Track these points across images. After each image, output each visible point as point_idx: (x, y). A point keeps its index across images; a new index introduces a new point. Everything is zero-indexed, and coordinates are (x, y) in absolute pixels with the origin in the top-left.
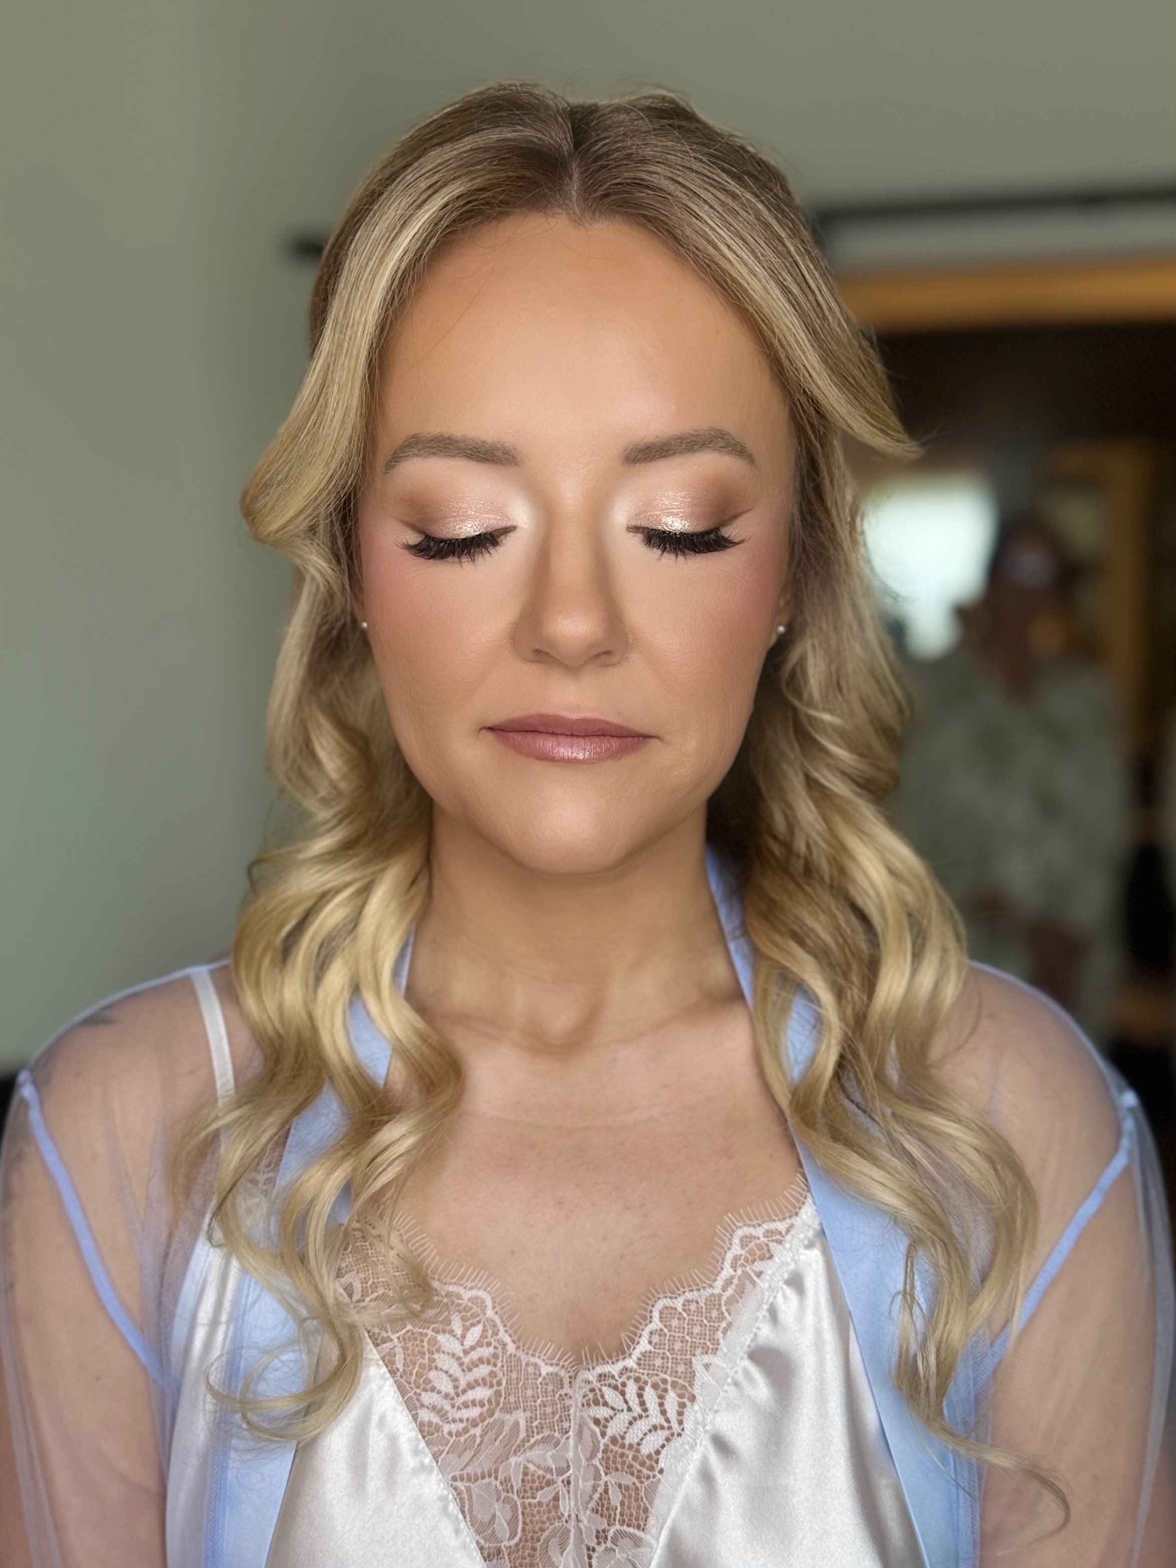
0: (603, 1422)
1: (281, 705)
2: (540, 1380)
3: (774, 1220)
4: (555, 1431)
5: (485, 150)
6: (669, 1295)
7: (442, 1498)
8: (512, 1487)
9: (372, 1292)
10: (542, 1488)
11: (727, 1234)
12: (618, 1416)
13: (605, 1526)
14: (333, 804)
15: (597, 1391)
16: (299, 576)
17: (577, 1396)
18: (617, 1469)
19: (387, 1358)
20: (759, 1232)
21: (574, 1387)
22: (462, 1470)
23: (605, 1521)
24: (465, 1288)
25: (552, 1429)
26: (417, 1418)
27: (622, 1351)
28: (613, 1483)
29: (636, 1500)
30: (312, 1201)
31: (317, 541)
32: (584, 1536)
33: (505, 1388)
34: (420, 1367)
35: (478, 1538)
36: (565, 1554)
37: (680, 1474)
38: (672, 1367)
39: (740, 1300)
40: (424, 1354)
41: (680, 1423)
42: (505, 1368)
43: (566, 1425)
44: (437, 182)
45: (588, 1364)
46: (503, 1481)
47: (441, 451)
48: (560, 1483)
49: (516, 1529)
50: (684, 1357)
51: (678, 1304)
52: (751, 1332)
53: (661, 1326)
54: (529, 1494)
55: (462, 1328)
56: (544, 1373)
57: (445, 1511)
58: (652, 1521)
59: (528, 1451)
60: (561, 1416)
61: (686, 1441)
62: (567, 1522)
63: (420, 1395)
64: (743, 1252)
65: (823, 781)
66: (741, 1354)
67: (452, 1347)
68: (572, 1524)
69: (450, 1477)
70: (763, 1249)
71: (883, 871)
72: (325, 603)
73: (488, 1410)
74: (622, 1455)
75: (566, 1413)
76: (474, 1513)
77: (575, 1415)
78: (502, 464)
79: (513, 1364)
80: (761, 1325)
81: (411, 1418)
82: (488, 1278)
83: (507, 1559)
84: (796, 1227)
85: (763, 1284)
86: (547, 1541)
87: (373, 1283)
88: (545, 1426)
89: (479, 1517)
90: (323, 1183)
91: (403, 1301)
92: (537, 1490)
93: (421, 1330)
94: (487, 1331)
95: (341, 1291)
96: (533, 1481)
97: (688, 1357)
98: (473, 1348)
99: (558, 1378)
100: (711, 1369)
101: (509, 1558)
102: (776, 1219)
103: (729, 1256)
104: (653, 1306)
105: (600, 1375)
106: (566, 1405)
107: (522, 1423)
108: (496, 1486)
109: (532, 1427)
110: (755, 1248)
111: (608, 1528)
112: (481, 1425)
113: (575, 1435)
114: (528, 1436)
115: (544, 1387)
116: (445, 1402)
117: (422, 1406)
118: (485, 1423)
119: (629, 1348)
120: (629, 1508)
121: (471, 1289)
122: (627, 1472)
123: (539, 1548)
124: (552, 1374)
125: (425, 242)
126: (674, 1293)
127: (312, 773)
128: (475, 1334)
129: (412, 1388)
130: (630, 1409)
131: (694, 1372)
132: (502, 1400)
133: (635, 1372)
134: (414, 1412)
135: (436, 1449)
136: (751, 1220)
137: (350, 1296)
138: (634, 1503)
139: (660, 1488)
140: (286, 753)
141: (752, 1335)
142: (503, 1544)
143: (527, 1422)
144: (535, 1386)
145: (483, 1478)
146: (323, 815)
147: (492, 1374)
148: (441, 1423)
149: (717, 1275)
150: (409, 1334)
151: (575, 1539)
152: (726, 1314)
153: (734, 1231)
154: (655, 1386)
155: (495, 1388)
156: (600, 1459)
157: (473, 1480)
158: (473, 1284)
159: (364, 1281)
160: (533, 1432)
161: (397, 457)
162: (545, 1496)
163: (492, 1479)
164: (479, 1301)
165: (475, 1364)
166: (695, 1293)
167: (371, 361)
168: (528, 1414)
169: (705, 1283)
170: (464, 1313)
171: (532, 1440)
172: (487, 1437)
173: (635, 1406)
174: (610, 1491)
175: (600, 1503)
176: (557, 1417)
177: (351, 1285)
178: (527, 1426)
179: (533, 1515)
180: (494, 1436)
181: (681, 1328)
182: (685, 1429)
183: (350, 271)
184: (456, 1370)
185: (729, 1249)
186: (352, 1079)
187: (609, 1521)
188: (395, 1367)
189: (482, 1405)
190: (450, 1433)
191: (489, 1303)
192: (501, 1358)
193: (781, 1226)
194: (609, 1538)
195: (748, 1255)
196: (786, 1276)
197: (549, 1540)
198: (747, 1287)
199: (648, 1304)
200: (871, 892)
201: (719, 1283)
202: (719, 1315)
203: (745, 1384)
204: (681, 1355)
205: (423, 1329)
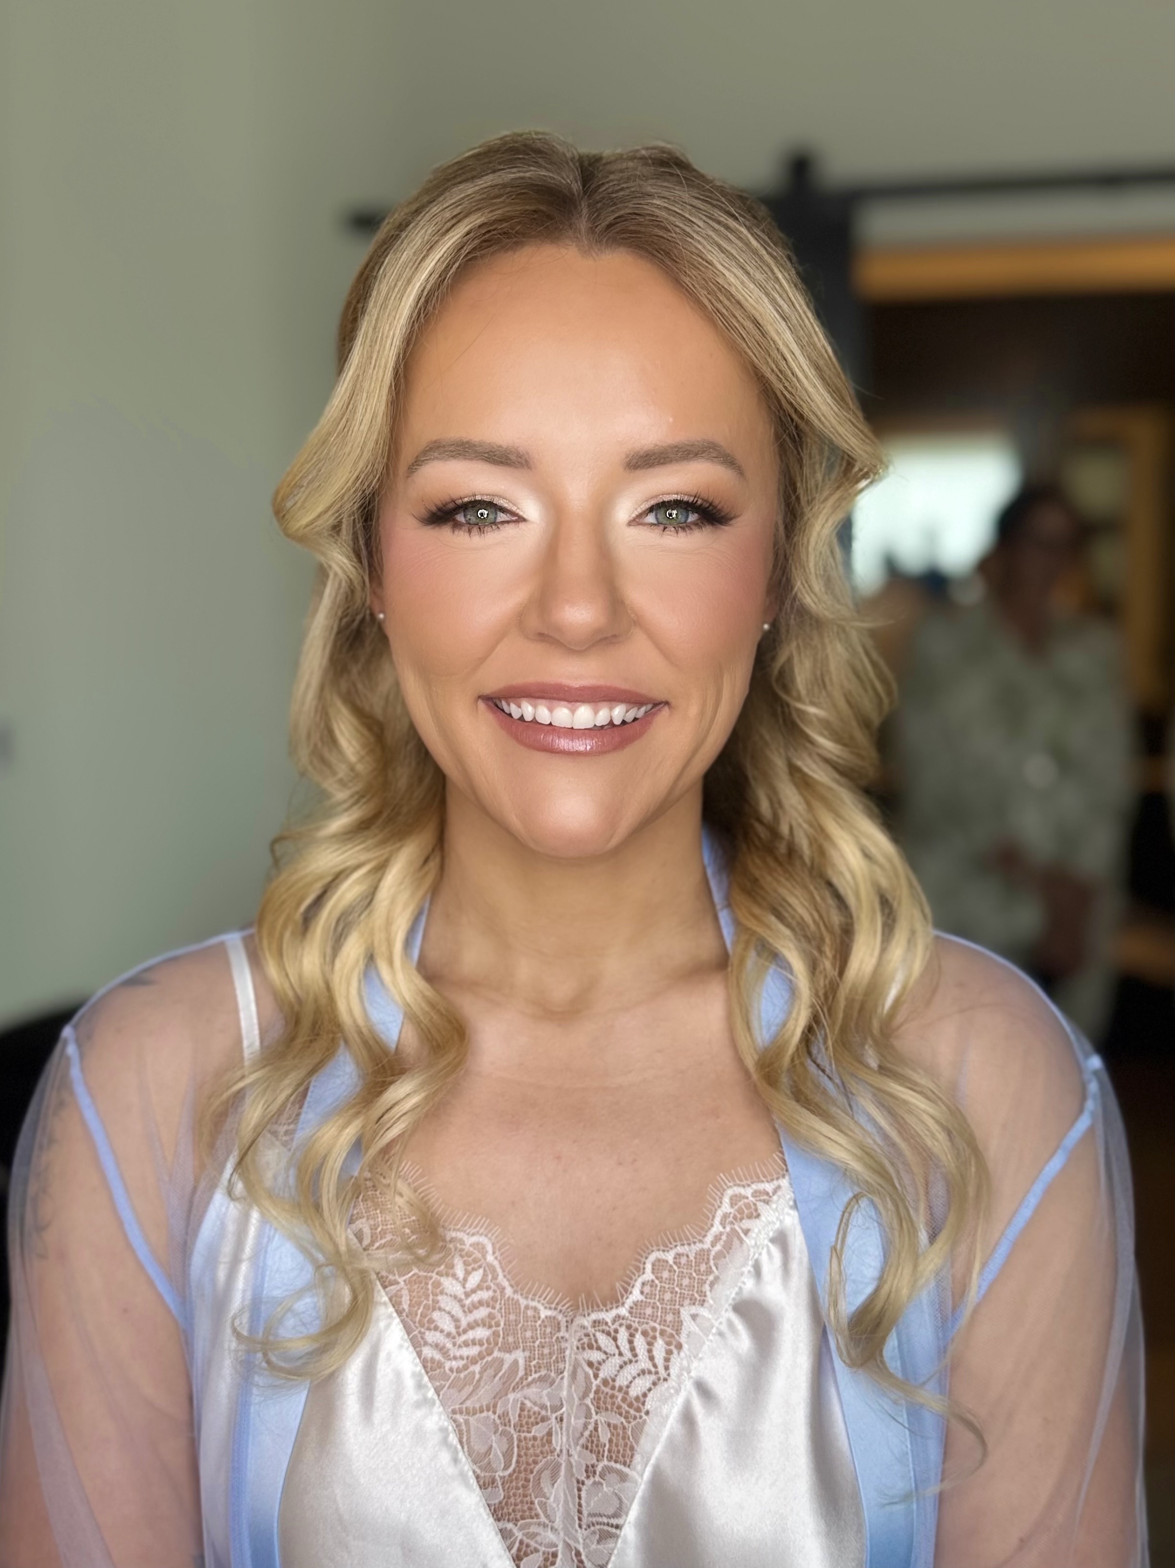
0: (596, 1364)
1: (305, 693)
2: (539, 1322)
3: (763, 1181)
4: (551, 1371)
5: (504, 186)
6: (662, 1248)
7: (443, 1430)
8: (509, 1421)
9: (381, 1239)
10: (537, 1423)
11: (718, 1193)
12: (610, 1359)
13: (594, 1461)
14: (351, 784)
15: (592, 1336)
16: (323, 573)
17: (573, 1340)
18: (607, 1409)
19: (394, 1299)
20: (748, 1192)
21: (569, 1331)
22: (462, 1403)
23: (594, 1456)
24: (468, 1234)
25: (549, 1370)
26: (421, 1354)
27: (615, 1300)
28: (603, 1421)
29: (624, 1438)
30: (326, 1156)
31: (340, 540)
32: (574, 1470)
33: (503, 1329)
34: (424, 1307)
35: (475, 1467)
36: (556, 1485)
37: (664, 1416)
38: (661, 1317)
39: (727, 1256)
40: (429, 1295)
41: (667, 1368)
42: (503, 1311)
43: (561, 1366)
44: (459, 214)
45: (583, 1310)
46: (501, 1415)
47: (460, 454)
48: (553, 1420)
49: (511, 1461)
50: (673, 1307)
51: (670, 1257)
52: (736, 1286)
53: (652, 1277)
54: (525, 1429)
55: (463, 1272)
56: (543, 1316)
57: (445, 1441)
58: (637, 1458)
59: (525, 1388)
60: (557, 1358)
61: (671, 1386)
62: (558, 1456)
63: (424, 1333)
64: (732, 1211)
65: (806, 770)
66: (727, 1306)
67: (454, 1289)
68: (564, 1458)
69: (450, 1410)
70: (751, 1208)
71: (858, 854)
72: (347, 598)
73: (486, 1349)
74: (612, 1396)
75: (562, 1355)
76: (472, 1444)
77: (570, 1357)
78: (516, 467)
79: (512, 1306)
80: (745, 1280)
81: (415, 1354)
82: (489, 1225)
83: (500, 1487)
84: (783, 1188)
85: (749, 1241)
86: (540, 1472)
87: (382, 1229)
88: (542, 1366)
89: (476, 1448)
90: (337, 1137)
91: (409, 1248)
92: (533, 1425)
93: (425, 1274)
94: (487, 1275)
95: (352, 1236)
96: (529, 1417)
97: (677, 1307)
98: (474, 1291)
99: (556, 1322)
100: (698, 1320)
101: (503, 1488)
102: (764, 1180)
103: (719, 1214)
104: (646, 1258)
105: (595, 1322)
106: (563, 1347)
107: (521, 1362)
108: (494, 1420)
109: (530, 1366)
110: (743, 1207)
111: (596, 1463)
112: (480, 1362)
113: (569, 1375)
114: (526, 1374)
115: (543, 1329)
116: (447, 1340)
117: (426, 1343)
118: (484, 1361)
119: (622, 1296)
120: (617, 1446)
121: (473, 1235)
122: (616, 1413)
123: (532, 1480)
124: (550, 1317)
125: (448, 267)
126: (667, 1246)
127: (332, 758)
128: (475, 1279)
129: (417, 1328)
130: (621, 1354)
131: (682, 1322)
132: (501, 1340)
133: (627, 1319)
134: (418, 1349)
135: (438, 1384)
136: (741, 1180)
137: (360, 1241)
138: (621, 1442)
139: (646, 1428)
140: (309, 736)
141: (737, 1289)
142: (497, 1474)
143: (526, 1361)
144: (534, 1328)
145: (482, 1411)
146: (341, 795)
147: (491, 1316)
148: (442, 1360)
149: (707, 1231)
150: (414, 1278)
151: (565, 1472)
152: (714, 1268)
153: (724, 1190)
154: (645, 1334)
155: (494, 1329)
156: (591, 1399)
157: (471, 1414)
158: (475, 1230)
159: (373, 1228)
160: (531, 1371)
161: (417, 463)
162: (538, 1431)
163: (490, 1413)
164: (480, 1246)
165: (475, 1306)
166: (686, 1247)
167: (397, 371)
168: (527, 1354)
169: (696, 1238)
170: (465, 1258)
171: (530, 1379)
172: (485, 1374)
173: (626, 1351)
174: (600, 1430)
175: (590, 1439)
176: (554, 1358)
177: (361, 1230)
178: (526, 1365)
179: (527, 1449)
180: (493, 1373)
181: (670, 1280)
182: (671, 1375)
183: (379, 293)
184: (457, 1311)
185: (719, 1207)
186: (365, 1043)
187: (597, 1457)
188: (401, 1308)
189: (481, 1344)
190: (451, 1370)
191: (489, 1248)
192: (499, 1302)
193: (769, 1187)
194: (598, 1473)
195: (736, 1213)
196: (771, 1234)
197: (542, 1472)
198: (734, 1243)
199: (642, 1256)
200: (848, 876)
201: (709, 1238)
202: (707, 1268)
203: (729, 1334)
204: (670, 1305)
205: (429, 1272)
